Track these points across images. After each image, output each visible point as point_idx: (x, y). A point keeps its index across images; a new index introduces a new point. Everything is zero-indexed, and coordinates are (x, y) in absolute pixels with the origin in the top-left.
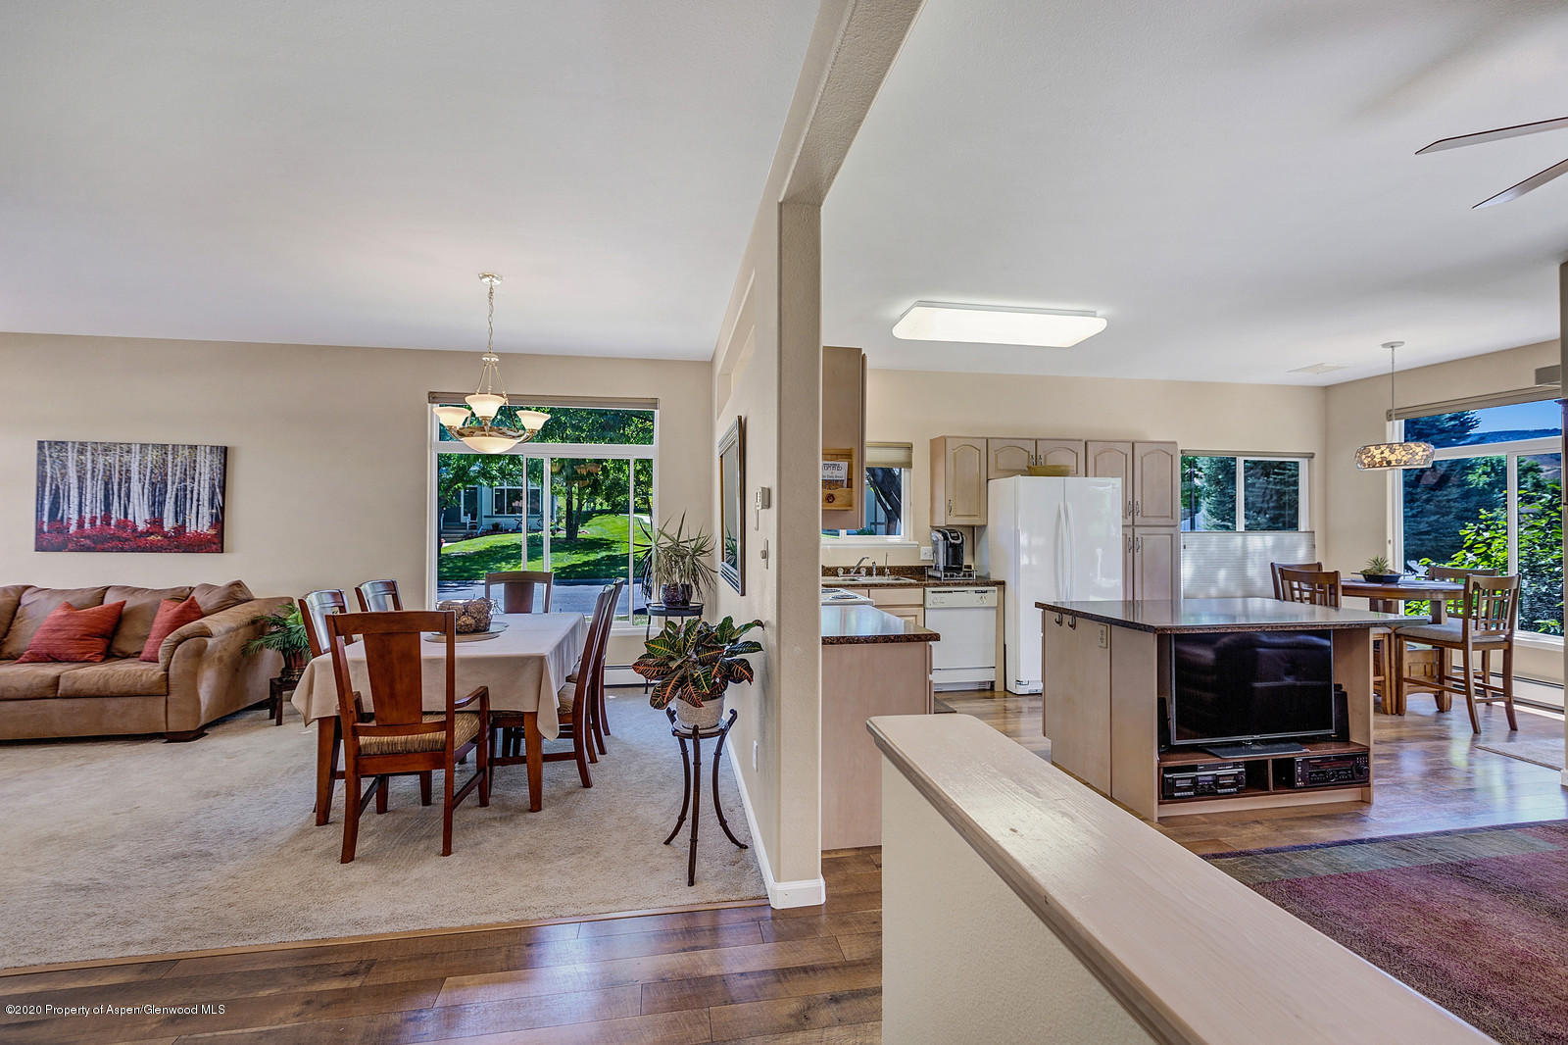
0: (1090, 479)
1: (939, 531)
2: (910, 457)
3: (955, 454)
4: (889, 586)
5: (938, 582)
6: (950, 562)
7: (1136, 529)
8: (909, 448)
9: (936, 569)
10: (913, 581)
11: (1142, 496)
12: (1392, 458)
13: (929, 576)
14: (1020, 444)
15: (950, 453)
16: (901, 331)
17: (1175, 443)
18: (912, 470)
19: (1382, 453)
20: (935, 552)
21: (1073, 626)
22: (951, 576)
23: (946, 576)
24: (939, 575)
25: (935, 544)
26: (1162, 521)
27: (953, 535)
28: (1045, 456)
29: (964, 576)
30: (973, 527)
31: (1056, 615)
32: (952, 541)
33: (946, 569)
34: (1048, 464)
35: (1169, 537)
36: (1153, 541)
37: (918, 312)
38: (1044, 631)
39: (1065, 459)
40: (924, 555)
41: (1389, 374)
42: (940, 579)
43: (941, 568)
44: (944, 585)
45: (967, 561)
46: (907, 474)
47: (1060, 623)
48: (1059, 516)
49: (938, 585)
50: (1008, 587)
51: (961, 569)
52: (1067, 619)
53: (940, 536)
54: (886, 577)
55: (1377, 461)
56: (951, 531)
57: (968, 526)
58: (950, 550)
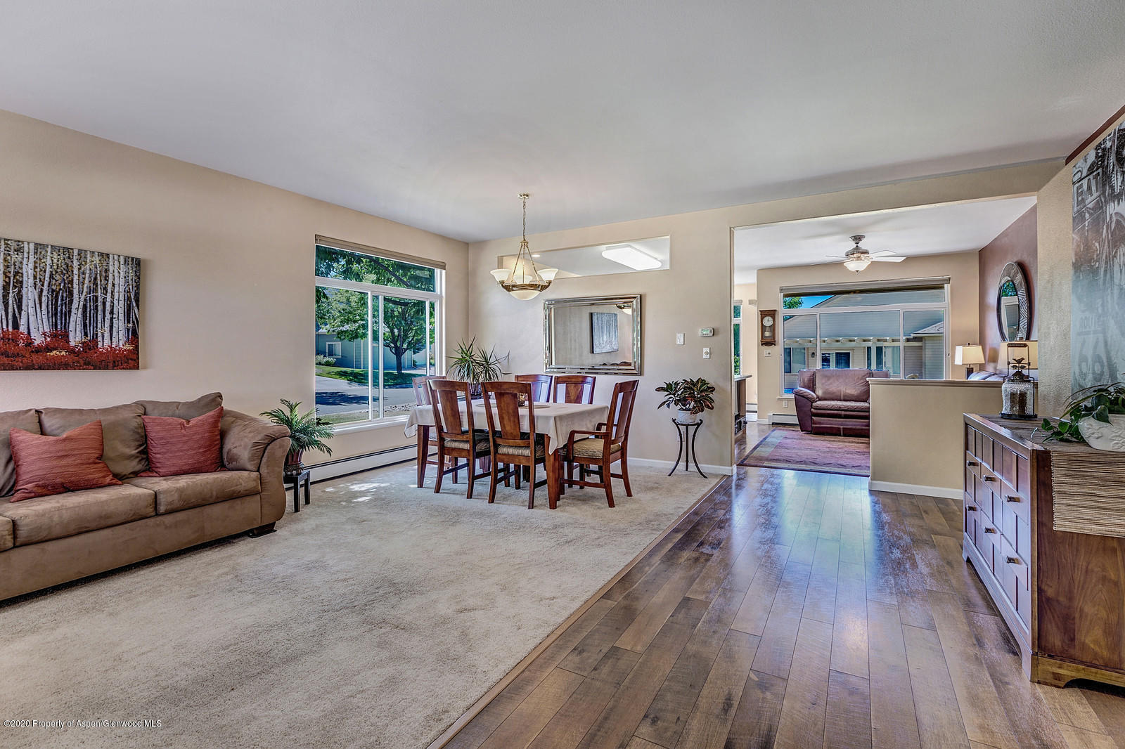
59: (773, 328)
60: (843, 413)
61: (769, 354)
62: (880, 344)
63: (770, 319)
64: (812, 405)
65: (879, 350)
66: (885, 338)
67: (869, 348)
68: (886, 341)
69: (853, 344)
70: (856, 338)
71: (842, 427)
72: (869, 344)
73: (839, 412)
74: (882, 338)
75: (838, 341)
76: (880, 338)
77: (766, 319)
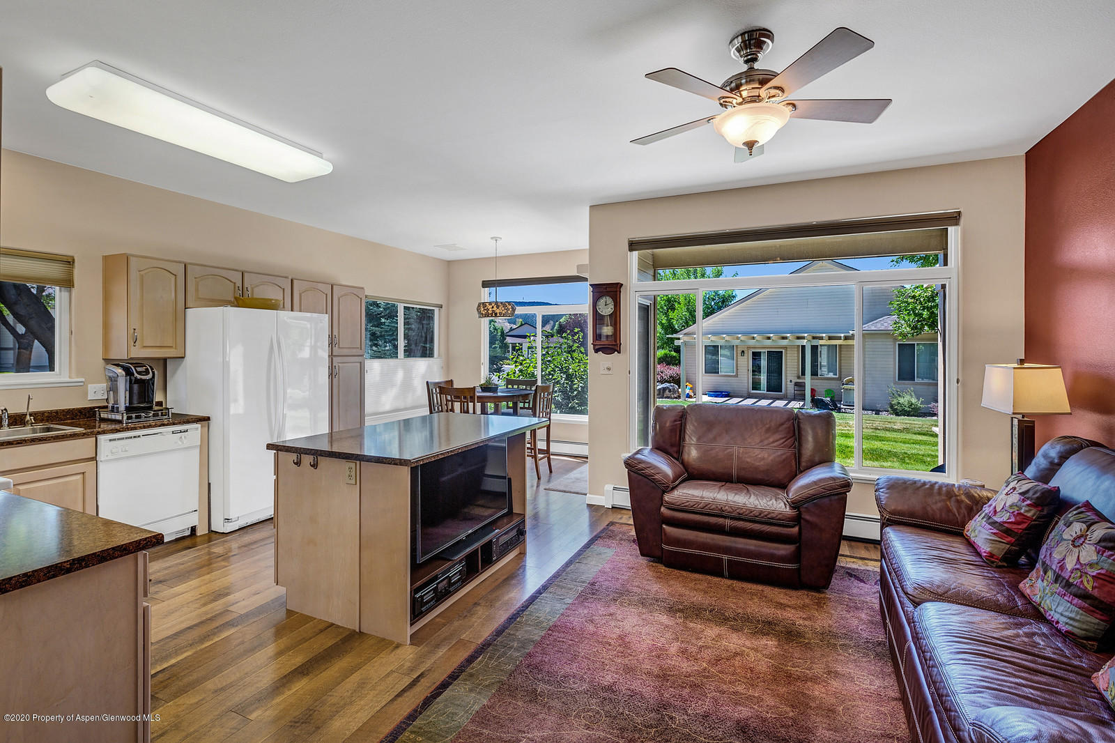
0: (296, 314)
1: (117, 365)
2: (71, 274)
3: (142, 277)
4: (33, 441)
5: (118, 427)
6: (135, 401)
7: (334, 359)
8: (70, 262)
9: (114, 410)
10: (78, 430)
11: (339, 332)
12: (498, 311)
13: (103, 420)
14: (223, 273)
15: (134, 275)
16: (59, 94)
17: (363, 288)
18: (74, 291)
19: (493, 307)
20: (113, 389)
21: (315, 466)
22: (137, 417)
23: (129, 418)
24: (119, 417)
25: (113, 380)
26: (354, 352)
27: (139, 369)
28: (252, 289)
29: (154, 415)
30: (165, 360)
31: (294, 457)
32: (139, 377)
33: (129, 409)
34: (255, 297)
35: (359, 364)
36: (348, 368)
37: (93, 76)
38: (277, 472)
39: (273, 294)
40: (95, 393)
41: (493, 258)
42: (120, 422)
43: (122, 408)
44: (128, 429)
45: (158, 397)
46: (65, 294)
47: (298, 463)
48: (272, 348)
49: (117, 431)
50: (213, 423)
51: (150, 408)
52: (308, 460)
53: (120, 371)
54: (29, 428)
55: (490, 312)
56: (137, 365)
57: (158, 359)
58: (136, 387)
59: (615, 318)
60: (728, 522)
61: (609, 369)
62: (815, 342)
63: (609, 300)
64: (662, 499)
65: (815, 349)
66: (821, 335)
67: (803, 347)
68: (821, 338)
69: (785, 342)
70: (788, 335)
71: (725, 557)
72: (804, 342)
73: (721, 521)
74: (818, 335)
75: (769, 338)
76: (815, 335)
77: (602, 302)
